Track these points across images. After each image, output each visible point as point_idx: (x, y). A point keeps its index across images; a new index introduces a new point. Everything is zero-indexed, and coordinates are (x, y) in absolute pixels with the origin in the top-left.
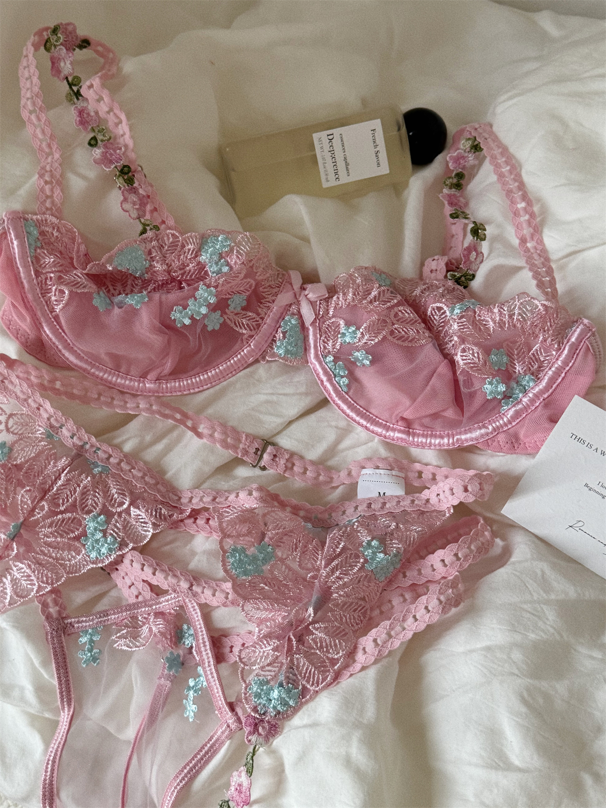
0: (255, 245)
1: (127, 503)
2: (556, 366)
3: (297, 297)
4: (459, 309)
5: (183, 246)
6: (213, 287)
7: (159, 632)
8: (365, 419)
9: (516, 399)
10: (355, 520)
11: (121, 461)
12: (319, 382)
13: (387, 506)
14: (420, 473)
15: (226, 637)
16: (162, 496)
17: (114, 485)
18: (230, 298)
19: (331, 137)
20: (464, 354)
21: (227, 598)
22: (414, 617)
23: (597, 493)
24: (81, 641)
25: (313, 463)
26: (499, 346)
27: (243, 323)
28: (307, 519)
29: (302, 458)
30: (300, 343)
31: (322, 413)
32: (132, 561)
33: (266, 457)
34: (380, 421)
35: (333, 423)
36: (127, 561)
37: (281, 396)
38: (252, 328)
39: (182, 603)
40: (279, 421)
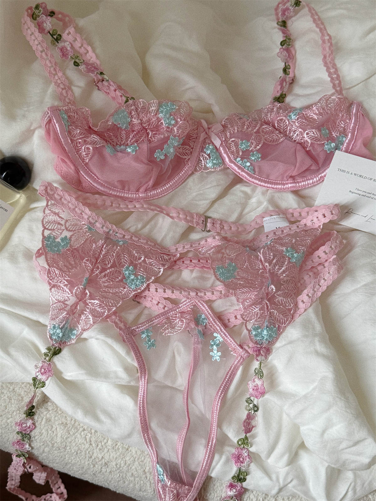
1: (143, 257)
3: (208, 134)
4: (293, 115)
10: (270, 242)
11: (132, 237)
13: (285, 231)
14: (292, 214)
15: (224, 315)
21: (221, 293)
22: (324, 279)
24: (143, 337)
25: (233, 223)
29: (226, 222)
32: (156, 289)
33: (209, 225)
36: (152, 290)
39: (194, 303)
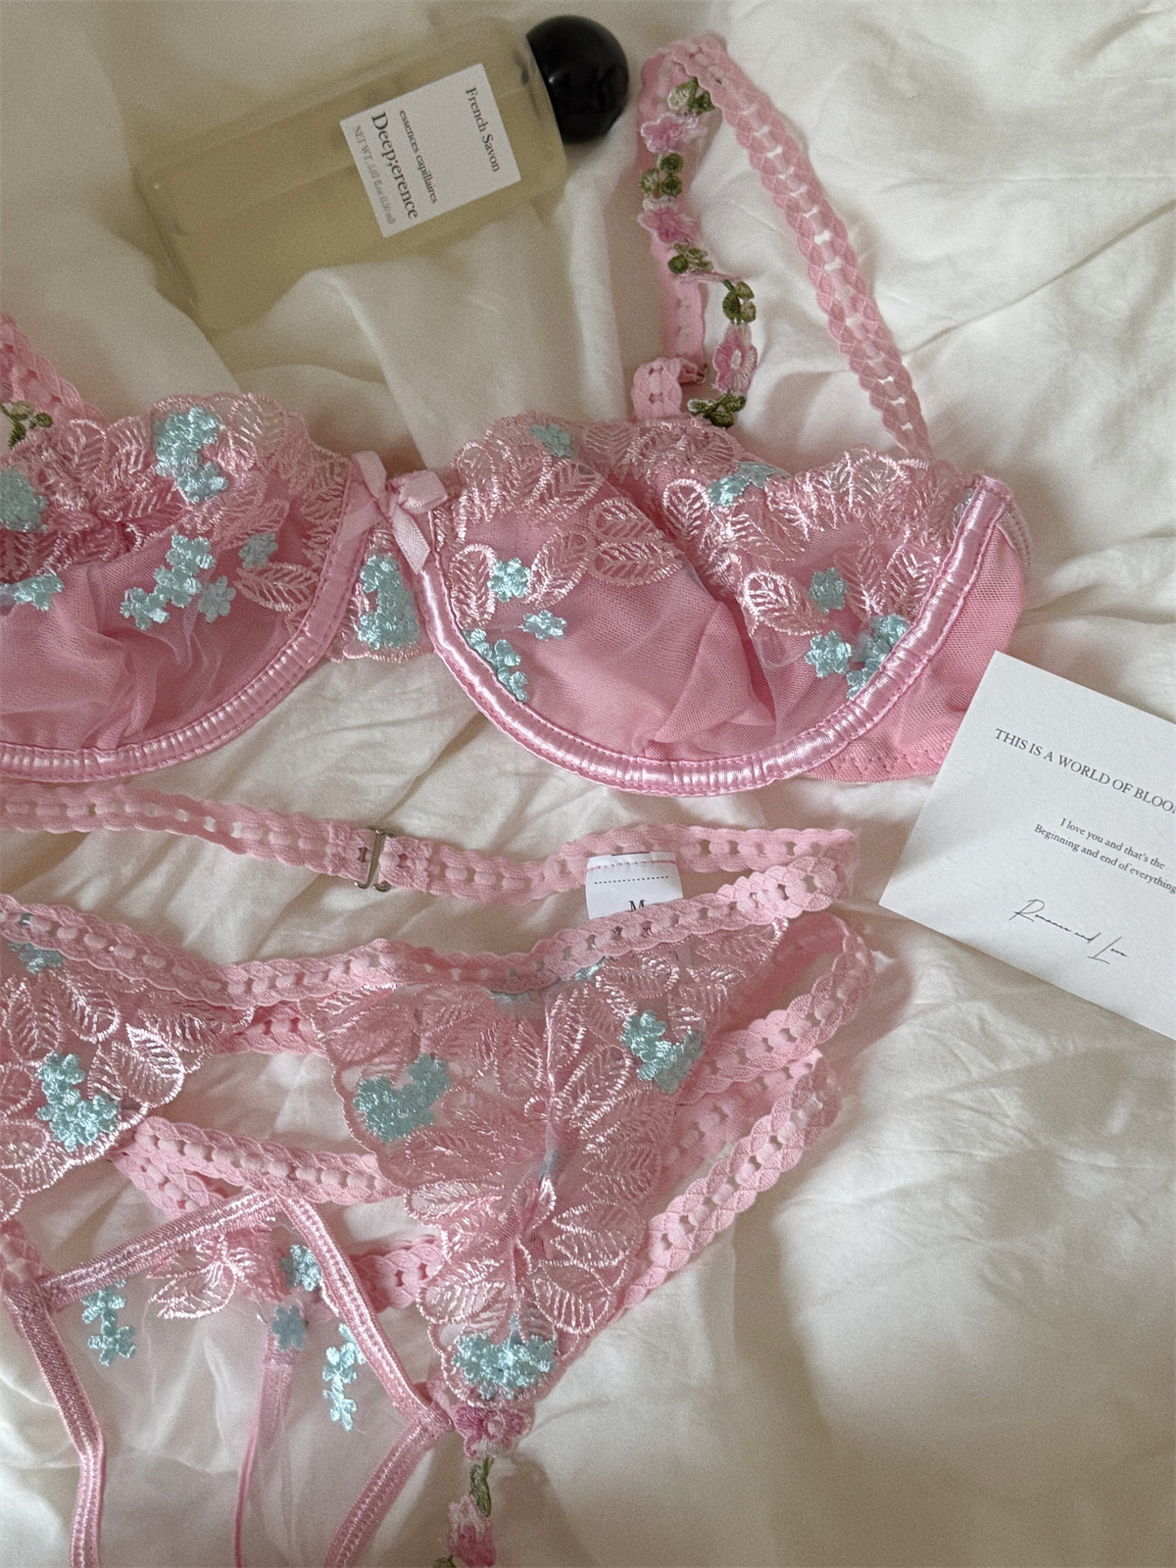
0: (269, 419)
1: (116, 1021)
2: (944, 586)
3: (383, 510)
4: (729, 490)
5: (114, 449)
6: (202, 535)
7: (247, 1276)
8: (576, 754)
9: (875, 665)
10: (594, 969)
11: (82, 932)
12: (465, 688)
13: (654, 929)
14: (705, 844)
15: (383, 1254)
16: (187, 990)
17: (78, 988)
18: (241, 547)
19: (381, 122)
20: (758, 592)
21: (371, 1186)
22: (753, 1160)
23: (1062, 840)
24: (87, 1318)
25: (482, 854)
26: (824, 564)
27: (278, 591)
28: (498, 984)
29: (457, 848)
30: (410, 612)
31: (479, 747)
32: (156, 1139)
33: (384, 863)
34: (607, 752)
35: (510, 767)
36: (143, 1140)
37: (390, 730)
38: (300, 597)
39: (279, 1207)
40: (396, 781)
